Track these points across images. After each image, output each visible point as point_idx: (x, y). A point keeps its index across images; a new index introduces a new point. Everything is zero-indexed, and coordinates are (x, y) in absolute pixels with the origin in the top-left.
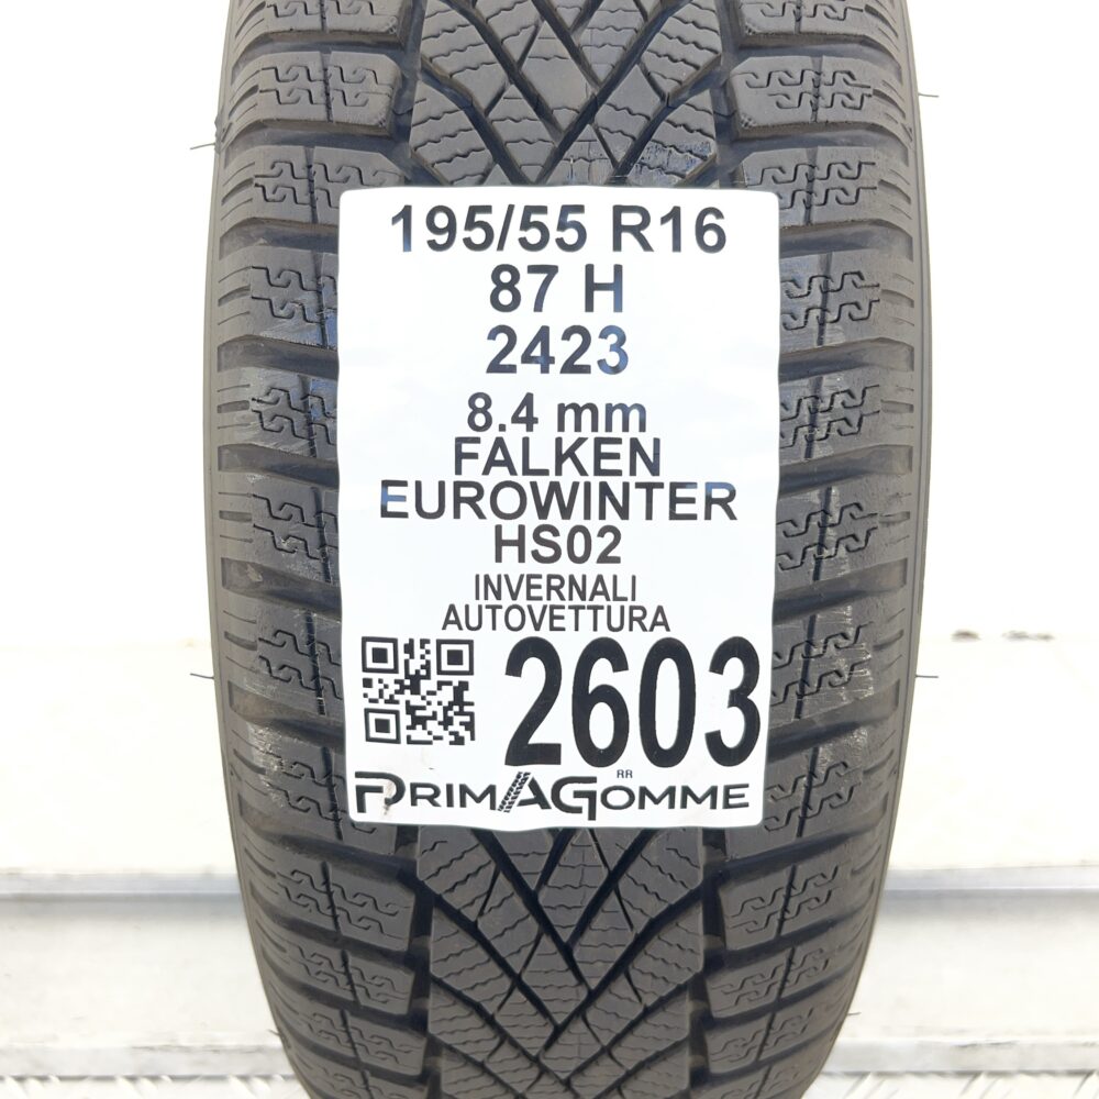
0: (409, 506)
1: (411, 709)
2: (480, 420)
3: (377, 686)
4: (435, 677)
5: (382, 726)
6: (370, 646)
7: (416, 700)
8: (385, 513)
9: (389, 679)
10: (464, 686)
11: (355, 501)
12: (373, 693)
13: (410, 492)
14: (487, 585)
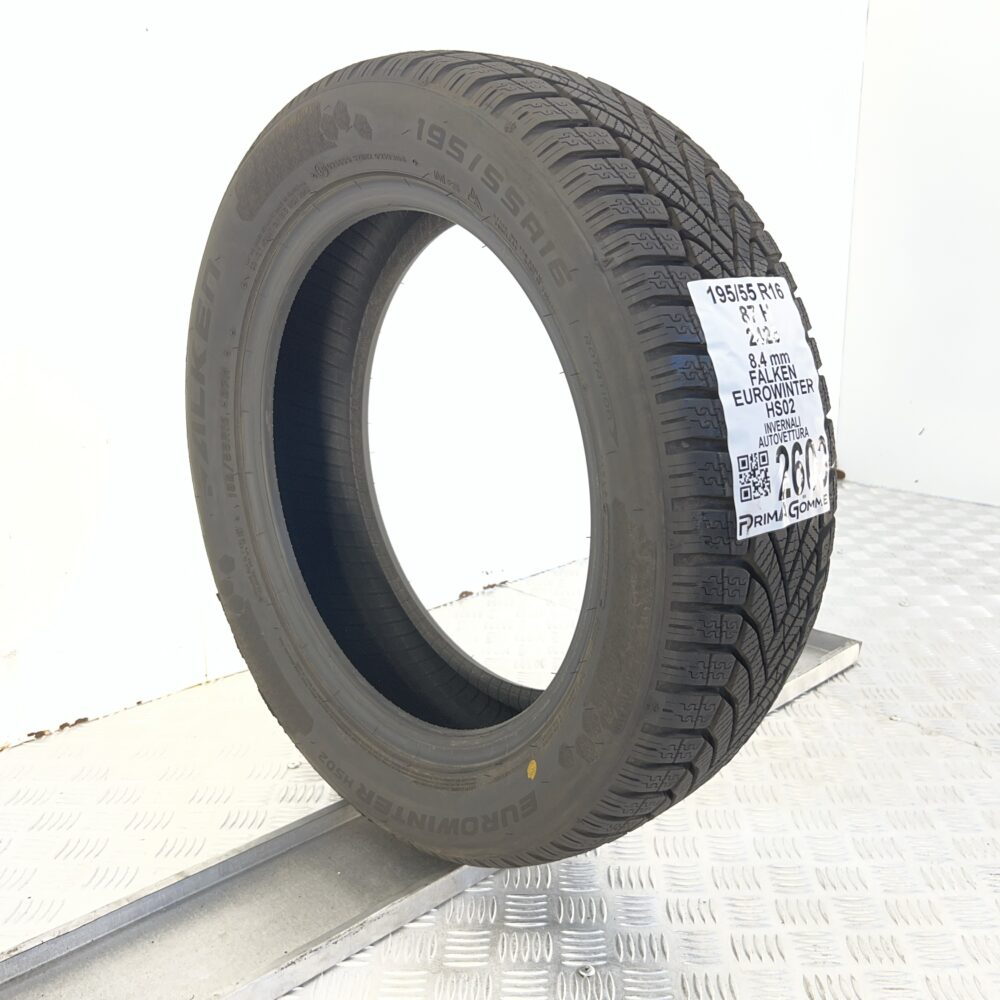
0: (742, 401)
1: (754, 484)
2: (753, 364)
3: (743, 477)
4: (760, 468)
5: (746, 494)
6: (741, 460)
7: (755, 480)
8: (737, 405)
9: (747, 472)
10: (767, 470)
11: (726, 399)
12: (742, 480)
13: (741, 395)
14: (768, 427)
